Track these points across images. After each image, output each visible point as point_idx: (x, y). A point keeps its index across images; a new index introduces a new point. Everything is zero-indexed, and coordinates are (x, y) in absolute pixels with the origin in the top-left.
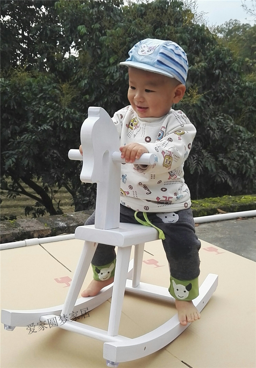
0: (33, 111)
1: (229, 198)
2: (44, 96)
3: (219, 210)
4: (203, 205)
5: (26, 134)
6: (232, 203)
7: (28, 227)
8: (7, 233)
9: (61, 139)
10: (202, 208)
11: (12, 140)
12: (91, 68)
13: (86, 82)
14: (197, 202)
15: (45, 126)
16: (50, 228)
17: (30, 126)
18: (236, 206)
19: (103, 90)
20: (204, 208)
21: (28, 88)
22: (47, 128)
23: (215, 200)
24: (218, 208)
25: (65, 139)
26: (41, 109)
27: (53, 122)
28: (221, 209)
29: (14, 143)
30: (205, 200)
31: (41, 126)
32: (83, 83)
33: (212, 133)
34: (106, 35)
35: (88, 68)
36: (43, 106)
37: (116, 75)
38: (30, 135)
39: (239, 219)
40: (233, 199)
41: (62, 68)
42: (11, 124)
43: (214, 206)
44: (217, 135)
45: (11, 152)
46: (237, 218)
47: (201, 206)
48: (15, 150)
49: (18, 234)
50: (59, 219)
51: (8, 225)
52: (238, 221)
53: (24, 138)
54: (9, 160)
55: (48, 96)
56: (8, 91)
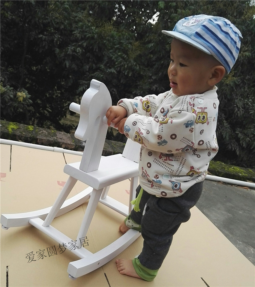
1: (221, 165)
6: (220, 169)
7: (61, 139)
12: (159, 35)
13: (152, 45)
15: (112, 70)
16: (75, 145)
17: (102, 67)
18: (222, 172)
21: (110, 39)
26: (114, 56)
29: (89, 75)
32: (150, 45)
34: (177, 14)
35: (157, 35)
36: (117, 54)
38: (100, 74)
39: (220, 183)
42: (91, 62)
45: (84, 82)
48: (88, 81)
49: (51, 142)
51: (49, 133)
53: (96, 74)
54: (81, 87)
56: (95, 37)
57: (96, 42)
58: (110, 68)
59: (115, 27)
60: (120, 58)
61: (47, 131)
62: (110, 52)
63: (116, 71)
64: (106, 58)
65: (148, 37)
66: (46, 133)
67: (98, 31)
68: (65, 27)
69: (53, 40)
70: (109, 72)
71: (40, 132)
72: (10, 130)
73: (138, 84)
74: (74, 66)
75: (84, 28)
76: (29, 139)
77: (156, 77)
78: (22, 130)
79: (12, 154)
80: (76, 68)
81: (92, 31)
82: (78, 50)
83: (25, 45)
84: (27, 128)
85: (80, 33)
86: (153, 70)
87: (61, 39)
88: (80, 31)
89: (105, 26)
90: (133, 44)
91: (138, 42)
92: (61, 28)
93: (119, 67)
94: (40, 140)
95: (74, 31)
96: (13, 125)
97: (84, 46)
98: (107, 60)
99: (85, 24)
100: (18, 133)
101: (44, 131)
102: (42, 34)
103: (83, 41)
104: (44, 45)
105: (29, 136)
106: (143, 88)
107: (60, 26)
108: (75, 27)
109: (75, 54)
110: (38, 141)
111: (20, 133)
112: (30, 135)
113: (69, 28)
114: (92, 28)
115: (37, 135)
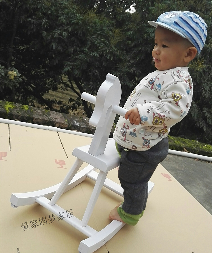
0: (91, 41)
1: (196, 143)
2: (101, 33)
3: (185, 149)
4: (176, 142)
5: (82, 54)
6: (196, 147)
7: (55, 118)
8: (40, 118)
9: (103, 65)
10: (173, 144)
11: (72, 55)
12: (138, 25)
13: (131, 33)
14: (172, 138)
15: (95, 53)
16: (68, 124)
17: (86, 50)
18: (197, 150)
19: (140, 41)
20: (175, 144)
21: (93, 25)
22: (96, 55)
23: (185, 141)
24: (185, 148)
25: (105, 65)
26: (96, 41)
27: (101, 52)
28: (186, 149)
29: (73, 57)
30: (179, 138)
31: (93, 53)
32: (129, 33)
33: (204, 92)
34: (154, 7)
35: (136, 24)
36: (99, 39)
37: (152, 35)
38: (84, 56)
39: (196, 160)
40: (198, 145)
41: (120, 19)
42: (75, 45)
43: (183, 145)
44: (207, 95)
45: (69, 63)
46: (195, 158)
47: (174, 142)
48: (72, 62)
49: (46, 121)
50: (76, 119)
51: (43, 113)
52: (195, 161)
53: (80, 56)
54: (66, 68)
55: (104, 34)
56: (80, 23)
57: (80, 27)
58: (93, 52)
59: (98, 15)
60: (102, 43)
61: (41, 111)
62: (93, 37)
63: (99, 54)
64: (89, 43)
65: (127, 25)
66: (40, 113)
67: (82, 18)
68: (51, 13)
69: (41, 24)
70: (92, 55)
71: (35, 112)
72: (7, 109)
73: (118, 67)
74: (60, 48)
75: (70, 14)
76: (25, 118)
77: (134, 62)
78: (18, 110)
79: (10, 133)
80: (62, 50)
81: (76, 18)
82: (64, 33)
83: (15, 28)
84: (23, 108)
85: (66, 19)
86: (131, 54)
87: (48, 23)
88: (66, 17)
89: (88, 14)
90: (113, 31)
91: (118, 30)
92: (48, 13)
93: (101, 51)
94: (35, 120)
95: (60, 17)
96: (10, 105)
97: (70, 31)
98: (90, 45)
99: (71, 11)
100: (15, 113)
101: (39, 111)
102: (31, 18)
103: (69, 26)
104: (32, 27)
105: (25, 116)
106: (123, 71)
107: (47, 11)
108: (61, 13)
109: (61, 37)
110: (34, 120)
111: (17, 113)
112: (26, 114)
113: (56, 14)
114: (77, 15)
115: (33, 115)
